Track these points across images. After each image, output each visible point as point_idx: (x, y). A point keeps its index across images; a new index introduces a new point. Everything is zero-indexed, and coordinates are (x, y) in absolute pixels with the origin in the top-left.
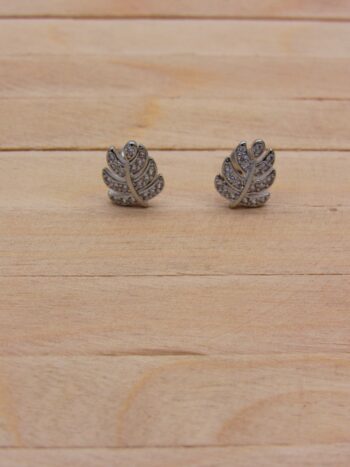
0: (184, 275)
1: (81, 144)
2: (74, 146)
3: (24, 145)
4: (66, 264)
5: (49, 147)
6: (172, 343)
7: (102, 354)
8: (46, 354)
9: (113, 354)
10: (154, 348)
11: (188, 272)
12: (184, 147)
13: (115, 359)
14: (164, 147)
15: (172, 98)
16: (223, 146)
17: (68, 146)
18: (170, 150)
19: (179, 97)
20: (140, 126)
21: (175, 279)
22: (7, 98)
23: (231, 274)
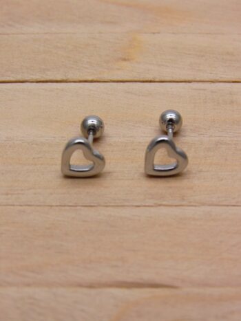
0: (160, 205)
1: (70, 76)
2: (65, 78)
3: (19, 77)
4: (51, 194)
5: (42, 79)
6: (147, 276)
7: (80, 285)
8: (28, 285)
9: (91, 286)
10: (130, 280)
11: (164, 203)
12: (163, 79)
13: (93, 291)
14: (145, 79)
15: (154, 33)
16: (198, 79)
17: (59, 78)
18: (151, 82)
19: (159, 33)
20: (125, 60)
21: (152, 209)
22: (8, 34)
23: (203, 204)
